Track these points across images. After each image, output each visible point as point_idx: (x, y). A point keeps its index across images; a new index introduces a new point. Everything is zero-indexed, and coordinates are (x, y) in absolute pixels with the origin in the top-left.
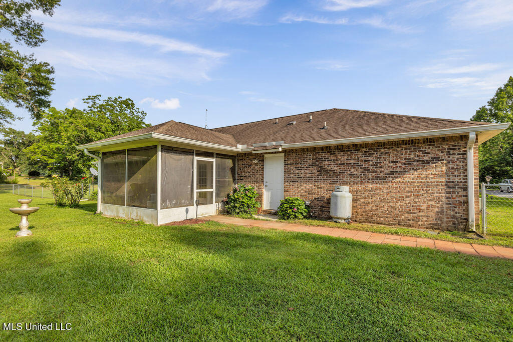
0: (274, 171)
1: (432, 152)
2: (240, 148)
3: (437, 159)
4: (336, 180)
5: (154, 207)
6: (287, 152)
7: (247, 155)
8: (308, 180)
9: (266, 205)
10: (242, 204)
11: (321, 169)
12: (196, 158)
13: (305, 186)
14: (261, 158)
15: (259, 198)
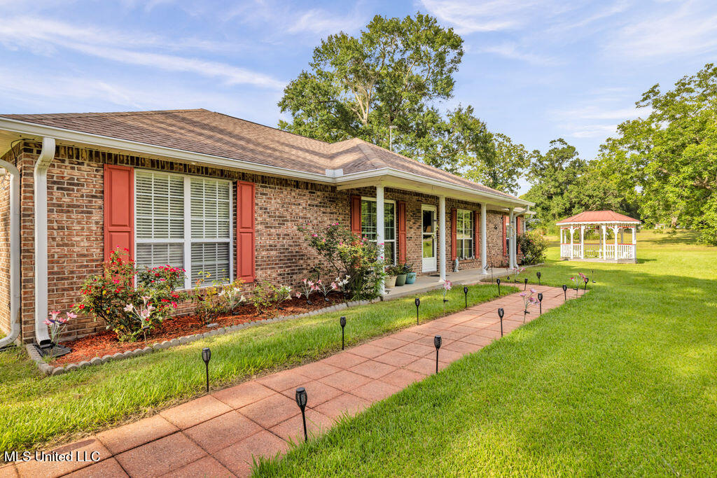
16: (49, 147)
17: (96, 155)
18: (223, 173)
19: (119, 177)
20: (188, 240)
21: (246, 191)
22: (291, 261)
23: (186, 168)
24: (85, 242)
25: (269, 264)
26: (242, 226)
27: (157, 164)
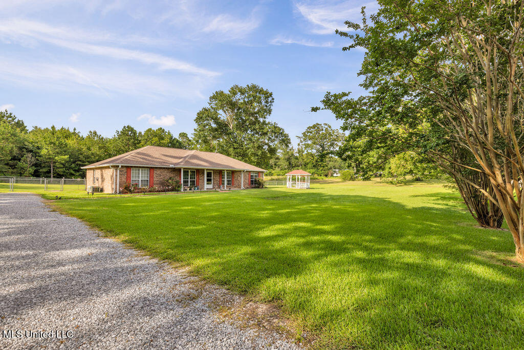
16: (120, 167)
17: (125, 166)
18: (147, 167)
19: (129, 170)
20: (140, 179)
21: (152, 170)
22: (162, 184)
23: (140, 167)
24: (124, 180)
25: (157, 184)
26: (151, 177)
27: (135, 167)
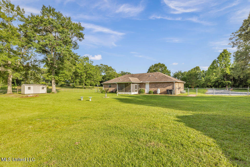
0: (147, 86)
1: (171, 84)
2: (141, 82)
3: (171, 85)
4: (158, 87)
5: (131, 92)
6: (150, 83)
7: (142, 83)
8: (154, 88)
9: (146, 92)
10: (142, 92)
11: (156, 86)
12: (135, 84)
13: (153, 89)
14: (145, 84)
15: (145, 91)
